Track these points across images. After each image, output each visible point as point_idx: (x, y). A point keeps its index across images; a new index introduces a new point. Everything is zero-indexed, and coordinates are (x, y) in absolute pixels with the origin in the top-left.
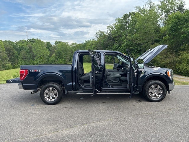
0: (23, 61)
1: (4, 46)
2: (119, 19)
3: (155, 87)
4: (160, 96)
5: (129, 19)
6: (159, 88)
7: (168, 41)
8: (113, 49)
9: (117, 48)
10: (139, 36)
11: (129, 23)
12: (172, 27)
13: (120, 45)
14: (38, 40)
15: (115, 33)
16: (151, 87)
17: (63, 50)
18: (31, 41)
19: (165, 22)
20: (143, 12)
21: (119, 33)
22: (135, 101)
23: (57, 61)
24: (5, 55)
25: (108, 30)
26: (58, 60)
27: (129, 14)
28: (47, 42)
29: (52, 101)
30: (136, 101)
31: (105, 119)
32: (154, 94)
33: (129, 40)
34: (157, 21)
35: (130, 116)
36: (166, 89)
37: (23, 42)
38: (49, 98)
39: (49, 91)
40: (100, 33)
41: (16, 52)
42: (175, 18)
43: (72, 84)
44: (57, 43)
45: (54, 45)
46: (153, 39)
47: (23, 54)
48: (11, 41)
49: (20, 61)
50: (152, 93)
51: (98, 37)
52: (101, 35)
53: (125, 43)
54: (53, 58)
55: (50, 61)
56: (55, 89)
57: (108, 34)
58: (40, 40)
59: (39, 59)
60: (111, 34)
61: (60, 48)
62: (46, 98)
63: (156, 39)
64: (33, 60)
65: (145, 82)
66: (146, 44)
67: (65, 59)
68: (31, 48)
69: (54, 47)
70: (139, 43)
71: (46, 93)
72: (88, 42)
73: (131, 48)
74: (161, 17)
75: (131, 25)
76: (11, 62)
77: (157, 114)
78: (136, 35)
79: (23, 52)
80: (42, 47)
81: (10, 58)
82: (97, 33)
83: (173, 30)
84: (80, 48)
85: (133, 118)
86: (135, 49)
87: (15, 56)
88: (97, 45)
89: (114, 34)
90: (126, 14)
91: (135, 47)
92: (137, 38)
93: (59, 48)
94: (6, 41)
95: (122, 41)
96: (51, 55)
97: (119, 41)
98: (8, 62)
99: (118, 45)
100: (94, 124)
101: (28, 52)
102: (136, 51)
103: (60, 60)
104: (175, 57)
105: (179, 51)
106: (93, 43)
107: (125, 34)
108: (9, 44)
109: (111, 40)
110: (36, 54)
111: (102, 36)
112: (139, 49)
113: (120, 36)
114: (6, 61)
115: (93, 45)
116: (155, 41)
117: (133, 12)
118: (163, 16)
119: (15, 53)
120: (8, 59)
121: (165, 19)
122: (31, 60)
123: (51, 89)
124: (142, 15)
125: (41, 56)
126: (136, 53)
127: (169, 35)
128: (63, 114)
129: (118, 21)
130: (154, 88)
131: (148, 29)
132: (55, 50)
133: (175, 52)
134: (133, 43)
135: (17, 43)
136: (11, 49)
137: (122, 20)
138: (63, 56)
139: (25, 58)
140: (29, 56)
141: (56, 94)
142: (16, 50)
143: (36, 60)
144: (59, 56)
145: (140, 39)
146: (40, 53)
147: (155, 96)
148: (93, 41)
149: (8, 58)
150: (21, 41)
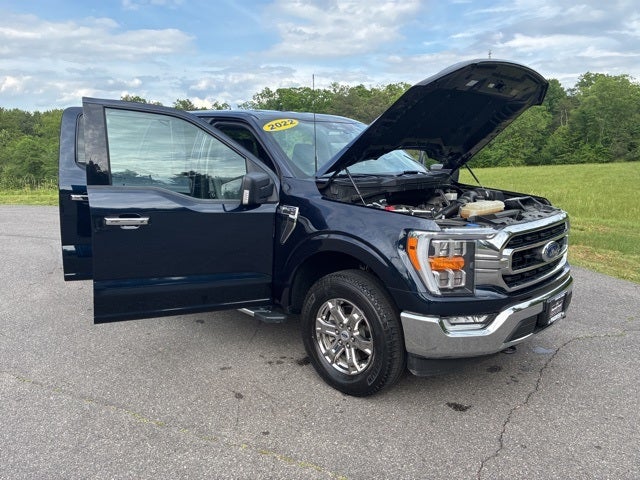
17: (602, 109)
23: (572, 152)
26: (576, 147)
44: (587, 81)
45: (572, 90)
54: (556, 139)
55: (548, 151)
59: (506, 142)
61: (593, 101)
67: (607, 142)
69: (572, 97)
96: (553, 127)
103: (587, 146)
125: (513, 134)
132: (572, 111)
138: (601, 134)
144: (584, 130)
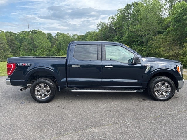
0: (25, 53)
1: (6, 37)
2: (121, 10)
3: (162, 84)
4: (167, 94)
5: (131, 10)
6: (167, 86)
7: (172, 32)
8: (115, 40)
9: (119, 40)
10: (141, 27)
11: (131, 14)
12: (176, 17)
13: (122, 36)
14: (39, 31)
15: (116, 24)
16: (157, 84)
17: (64, 42)
18: (33, 32)
19: (169, 13)
20: (146, 2)
21: (120, 24)
22: (138, 99)
23: (58, 53)
24: (7, 46)
25: (109, 21)
26: (59, 51)
27: (131, 4)
28: (48, 34)
29: (44, 99)
30: (140, 100)
31: (103, 124)
32: (161, 92)
33: (131, 32)
34: (161, 11)
35: (133, 120)
36: (175, 86)
37: (24, 33)
38: (41, 95)
39: (41, 87)
40: (101, 24)
41: (18, 43)
42: (180, 8)
43: (67, 80)
44: (58, 34)
45: (55, 37)
46: (156, 30)
47: (25, 46)
48: (12, 33)
49: (22, 52)
50: (158, 91)
51: (100, 28)
52: (102, 26)
53: (127, 35)
54: (54, 49)
55: (52, 53)
56: (47, 85)
57: (110, 25)
58: (41, 32)
59: (40, 50)
60: (112, 25)
61: (62, 40)
62: (37, 95)
63: (159, 30)
64: (35, 51)
65: (151, 79)
66: (149, 35)
68: (32, 39)
69: (55, 38)
70: (141, 35)
71: (37, 90)
72: (89, 34)
73: (133, 40)
74: (165, 7)
75: (134, 16)
76: (13, 53)
77: (165, 118)
78: (138, 26)
79: (24, 43)
80: (44, 38)
81: (12, 49)
82: (99, 24)
83: (178, 21)
84: (81, 40)
85: (137, 123)
86: (137, 40)
87: (17, 47)
88: (98, 37)
89: (116, 26)
90: (128, 4)
91: (136, 39)
92: (139, 30)
93: (60, 39)
94: (7, 32)
95: (123, 32)
96: (52, 46)
97: (121, 33)
98: (10, 53)
99: (119, 37)
100: (89, 131)
101: (29, 44)
102: (137, 42)
103: (62, 51)
104: (179, 49)
105: (183, 43)
106: (95, 34)
107: (127, 26)
108: (11, 35)
109: (112, 31)
110: (37, 45)
111: (104, 27)
112: (141, 40)
113: (122, 27)
114: (8, 52)
115: (94, 36)
116: (158, 32)
117: (135, 3)
118: (167, 6)
119: (16, 44)
120: (10, 51)
121: (169, 9)
122: (33, 51)
123: (42, 85)
124: (145, 5)
125: (42, 48)
126: (138, 45)
127: (173, 26)
128: (54, 116)
129: (120, 12)
130: (160, 85)
131: (151, 20)
132: (57, 42)
133: (179, 44)
134: (135, 35)
135: (19, 34)
136: (13, 41)
137: (124, 10)
138: (65, 48)
139: (27, 50)
140: (31, 47)
141: (48, 91)
142: (18, 41)
143: (37, 51)
144: (60, 47)
145: (142, 30)
146: (42, 44)
147: (162, 94)
148: (94, 33)
149: (10, 49)
150: (22, 32)
